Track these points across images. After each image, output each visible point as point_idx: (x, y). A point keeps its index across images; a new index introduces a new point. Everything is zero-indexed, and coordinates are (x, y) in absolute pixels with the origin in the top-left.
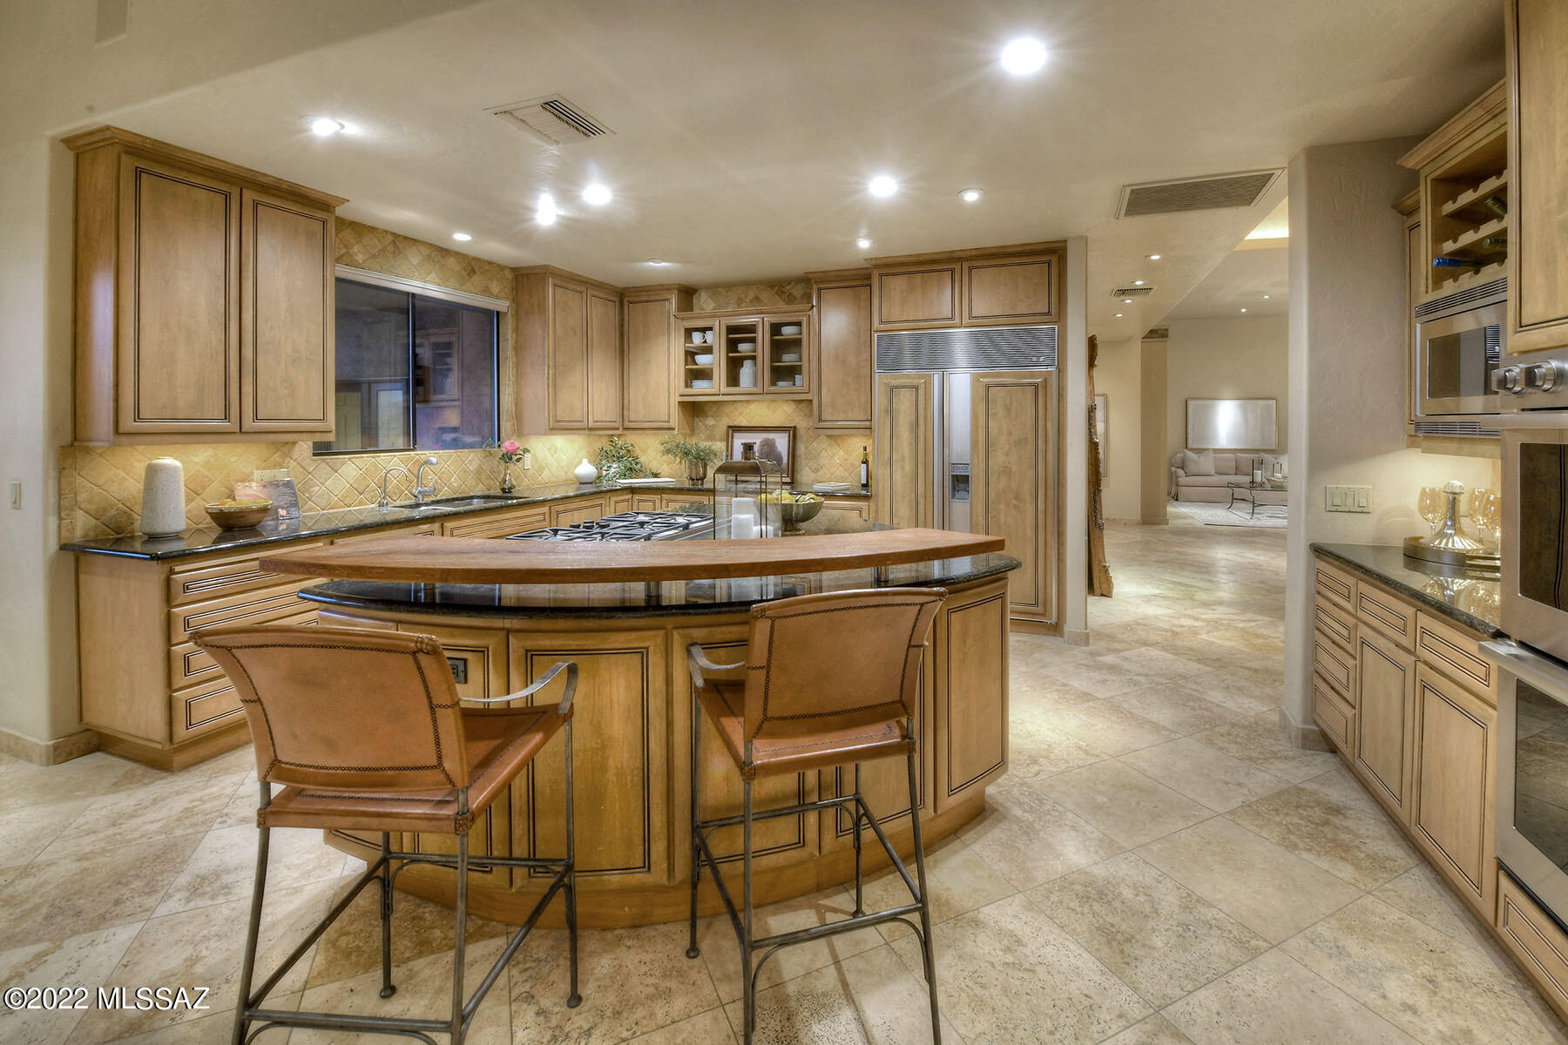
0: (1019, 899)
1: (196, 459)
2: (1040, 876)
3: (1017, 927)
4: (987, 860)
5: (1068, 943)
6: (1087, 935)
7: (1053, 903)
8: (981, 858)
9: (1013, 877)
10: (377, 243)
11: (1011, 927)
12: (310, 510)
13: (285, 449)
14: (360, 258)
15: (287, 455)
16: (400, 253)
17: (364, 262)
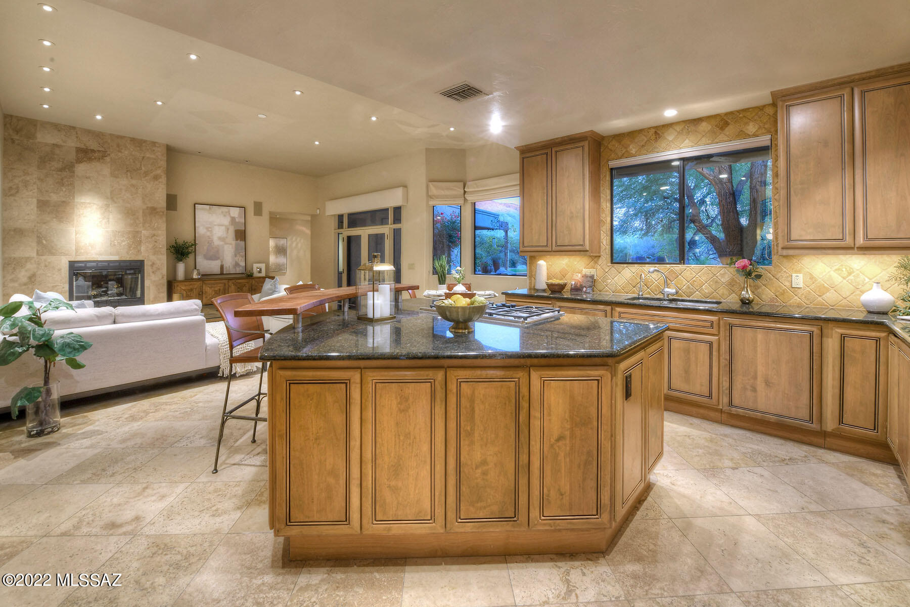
0: (226, 530)
1: (564, 263)
2: (222, 550)
3: (218, 520)
4: (259, 534)
5: (189, 530)
6: (179, 541)
7: (206, 541)
8: (263, 533)
9: (237, 538)
10: (644, 138)
11: (222, 518)
12: (606, 291)
13: (596, 259)
14: (633, 151)
15: (596, 262)
16: (659, 138)
17: (636, 152)
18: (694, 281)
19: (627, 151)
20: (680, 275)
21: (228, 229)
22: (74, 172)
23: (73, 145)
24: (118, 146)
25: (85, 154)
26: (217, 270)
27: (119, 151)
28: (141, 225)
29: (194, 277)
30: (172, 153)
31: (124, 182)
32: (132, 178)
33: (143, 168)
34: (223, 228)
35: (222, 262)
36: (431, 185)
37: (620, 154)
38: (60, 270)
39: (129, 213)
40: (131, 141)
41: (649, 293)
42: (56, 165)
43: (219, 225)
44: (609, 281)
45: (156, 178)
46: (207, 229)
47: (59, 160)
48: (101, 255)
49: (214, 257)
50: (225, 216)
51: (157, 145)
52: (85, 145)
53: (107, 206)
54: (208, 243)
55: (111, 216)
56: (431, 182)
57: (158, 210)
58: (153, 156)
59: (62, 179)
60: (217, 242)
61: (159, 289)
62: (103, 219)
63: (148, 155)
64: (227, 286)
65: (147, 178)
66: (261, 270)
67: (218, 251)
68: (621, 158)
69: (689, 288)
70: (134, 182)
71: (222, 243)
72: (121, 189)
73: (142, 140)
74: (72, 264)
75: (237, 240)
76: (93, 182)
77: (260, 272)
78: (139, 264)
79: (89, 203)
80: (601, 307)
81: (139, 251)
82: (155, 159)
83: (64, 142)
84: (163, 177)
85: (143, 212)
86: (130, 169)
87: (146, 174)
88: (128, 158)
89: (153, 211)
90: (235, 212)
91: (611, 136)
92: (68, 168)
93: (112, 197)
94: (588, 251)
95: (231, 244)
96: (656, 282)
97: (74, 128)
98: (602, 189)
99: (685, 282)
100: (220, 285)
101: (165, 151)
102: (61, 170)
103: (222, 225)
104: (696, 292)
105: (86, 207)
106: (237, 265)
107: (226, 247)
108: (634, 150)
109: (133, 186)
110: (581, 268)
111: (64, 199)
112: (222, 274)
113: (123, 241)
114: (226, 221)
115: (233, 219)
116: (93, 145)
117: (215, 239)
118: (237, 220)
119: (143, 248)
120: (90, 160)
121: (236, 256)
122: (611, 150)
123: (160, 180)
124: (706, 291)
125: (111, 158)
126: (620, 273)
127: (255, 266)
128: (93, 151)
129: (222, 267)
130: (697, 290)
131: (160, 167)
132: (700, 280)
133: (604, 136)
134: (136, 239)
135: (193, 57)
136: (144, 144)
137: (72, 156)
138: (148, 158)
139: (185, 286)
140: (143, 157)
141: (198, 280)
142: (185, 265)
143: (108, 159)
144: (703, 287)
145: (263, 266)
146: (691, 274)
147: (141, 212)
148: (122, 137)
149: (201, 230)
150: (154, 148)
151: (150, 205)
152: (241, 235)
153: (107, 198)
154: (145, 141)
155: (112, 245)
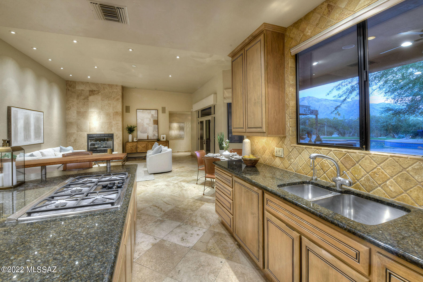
13: (283, 140)
15: (283, 142)
17: (311, 33)
18: (375, 173)
19: (304, 35)
20: (358, 162)
21: (150, 120)
22: (88, 100)
23: (88, 89)
24: (104, 88)
25: (92, 92)
26: (146, 138)
27: (104, 90)
28: (112, 119)
29: (135, 141)
30: (124, 88)
31: (106, 102)
32: (109, 100)
33: (113, 96)
34: (148, 119)
35: (148, 134)
36: (225, 91)
37: (299, 40)
38: (84, 137)
39: (108, 115)
40: (108, 85)
41: (326, 178)
42: (83, 97)
43: (147, 118)
44: (293, 160)
45: (118, 99)
46: (142, 120)
47: (83, 96)
48: (98, 131)
49: (144, 132)
50: (149, 114)
51: (118, 86)
52: (92, 89)
53: (100, 112)
54: (142, 126)
55: (101, 116)
56: (225, 89)
57: (119, 113)
58: (116, 91)
59: (84, 103)
60: (146, 125)
61: (119, 146)
62: (99, 117)
63: (114, 91)
64: (147, 145)
65: (114, 100)
66: (164, 138)
67: (146, 129)
68: (299, 43)
69: (369, 180)
70: (110, 102)
71: (148, 126)
72: (105, 105)
73: (112, 85)
74: (88, 135)
75: (154, 124)
76: (95, 103)
77: (163, 139)
78: (111, 135)
79: (94, 111)
80: (256, 189)
81: (112, 130)
82: (117, 92)
83: (85, 88)
84: (120, 99)
85: (113, 114)
86: (108, 97)
87: (114, 98)
88: (107, 92)
89: (117, 113)
90: (153, 112)
91: (291, 26)
92: (87, 98)
93: (102, 109)
94: (265, 133)
95: (151, 126)
96: (332, 168)
97: (88, 83)
98: (286, 76)
99: (363, 173)
100: (145, 144)
101: (121, 88)
102: (84, 99)
103: (148, 118)
104: (377, 187)
105: (92, 113)
106: (154, 135)
107: (150, 127)
108: (309, 31)
109: (109, 103)
110: (273, 147)
111: (85, 110)
112: (148, 139)
113: (105, 126)
114: (149, 116)
115: (152, 115)
116: (94, 88)
117: (145, 124)
118: (154, 116)
119: (113, 129)
120: (94, 94)
121: (154, 131)
122: (292, 38)
123: (119, 100)
124: (392, 189)
125: (101, 93)
126: (300, 154)
127: (162, 136)
128: (95, 91)
129: (148, 136)
130: (380, 185)
131: (119, 95)
132: (382, 173)
133: (286, 27)
134: (110, 125)
135: (75, 42)
136: (113, 86)
137: (88, 94)
138: (115, 91)
139: (130, 144)
140: (113, 92)
141: (137, 142)
142: (132, 135)
143: (100, 94)
144: (388, 182)
145: (165, 136)
146: (371, 163)
147: (112, 114)
148: (105, 84)
149: (139, 121)
150: (117, 88)
151: (115, 111)
152: (156, 122)
153: (100, 109)
154: (113, 85)
155: (102, 127)
